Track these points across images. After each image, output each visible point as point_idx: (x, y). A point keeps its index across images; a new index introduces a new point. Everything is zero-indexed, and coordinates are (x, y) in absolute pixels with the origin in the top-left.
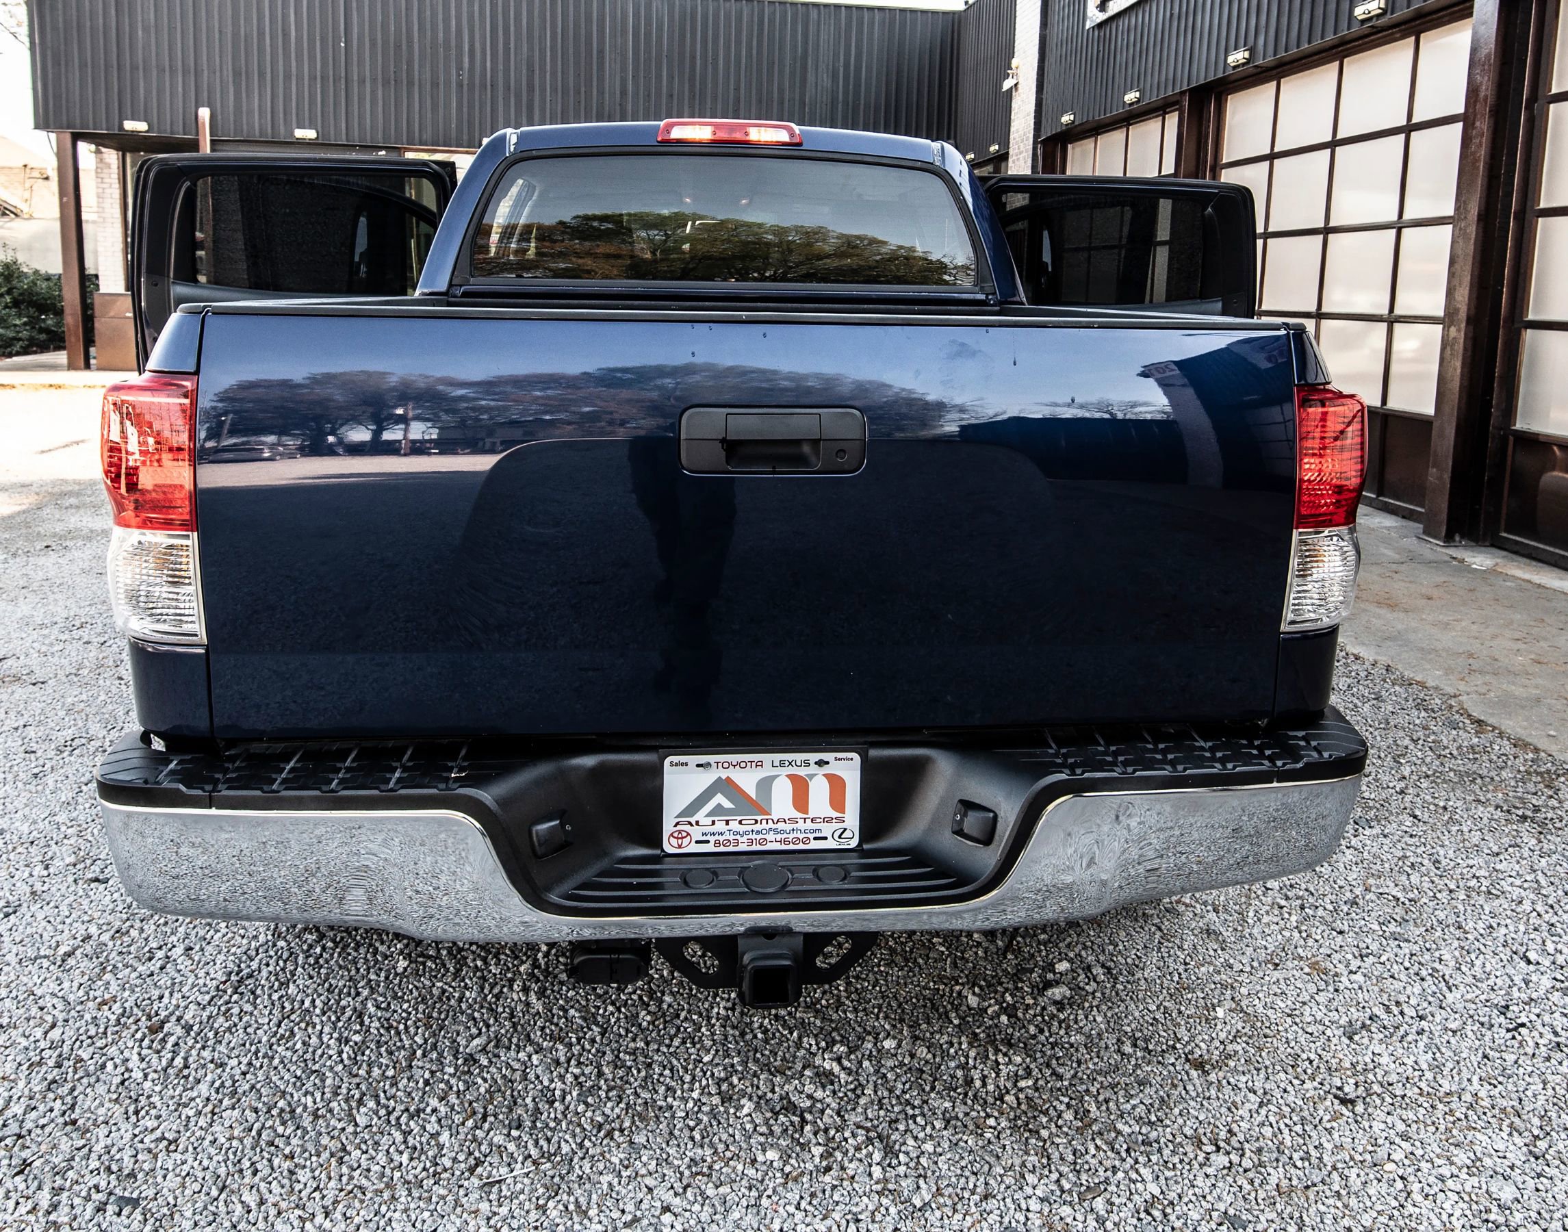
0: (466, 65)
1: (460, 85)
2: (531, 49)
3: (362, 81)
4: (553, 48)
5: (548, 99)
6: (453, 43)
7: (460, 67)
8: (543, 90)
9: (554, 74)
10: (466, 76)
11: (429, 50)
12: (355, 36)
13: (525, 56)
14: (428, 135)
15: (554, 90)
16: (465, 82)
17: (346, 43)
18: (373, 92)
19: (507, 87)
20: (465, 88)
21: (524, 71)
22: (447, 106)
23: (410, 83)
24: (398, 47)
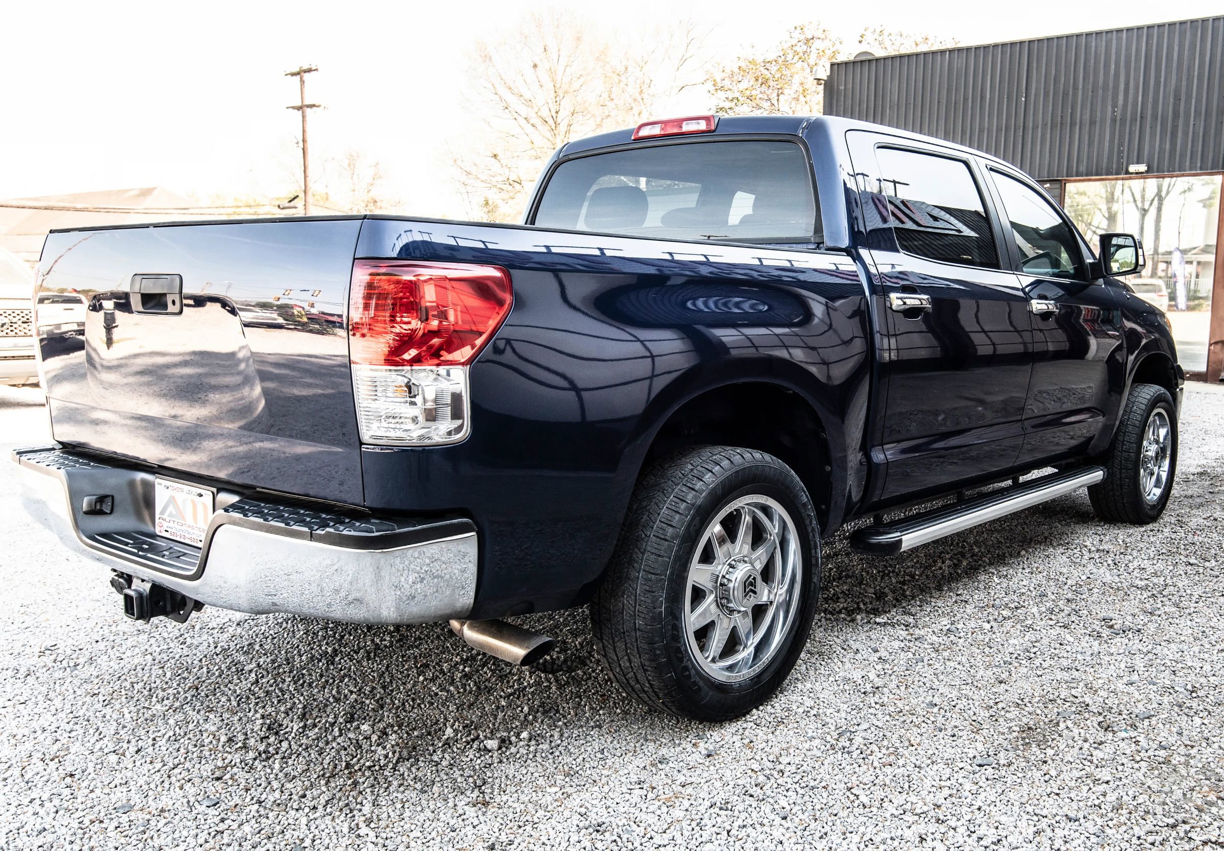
0: (1121, 102)
1: (1114, 120)
2: (1179, 79)
3: (1035, 128)
4: (1200, 76)
5: (1192, 123)
6: (1111, 85)
7: (1115, 105)
8: (1187, 116)
9: (1198, 101)
10: (1119, 112)
11: (1090, 93)
12: (1033, 91)
13: (1173, 87)
14: (1083, 168)
15: (1198, 113)
16: (1118, 118)
17: (1026, 98)
18: (1043, 135)
19: (1154, 117)
20: (1118, 123)
21: (1172, 100)
22: (1101, 142)
23: (1073, 124)
24: (1065, 94)
